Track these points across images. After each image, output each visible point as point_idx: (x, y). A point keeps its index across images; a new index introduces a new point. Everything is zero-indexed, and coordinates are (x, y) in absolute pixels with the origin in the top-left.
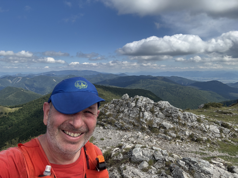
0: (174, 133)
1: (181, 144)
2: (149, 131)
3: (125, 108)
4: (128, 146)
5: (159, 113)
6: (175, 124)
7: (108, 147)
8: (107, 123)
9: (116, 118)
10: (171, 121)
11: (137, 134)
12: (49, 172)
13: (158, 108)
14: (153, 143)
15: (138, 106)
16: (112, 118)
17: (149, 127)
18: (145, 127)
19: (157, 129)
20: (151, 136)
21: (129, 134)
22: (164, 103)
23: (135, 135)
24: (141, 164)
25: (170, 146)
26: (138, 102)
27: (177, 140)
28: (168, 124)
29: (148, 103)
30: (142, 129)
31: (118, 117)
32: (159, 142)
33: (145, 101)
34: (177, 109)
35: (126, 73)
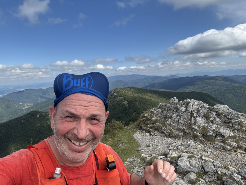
0: (235, 142)
1: (243, 155)
2: (203, 139)
3: (173, 114)
4: (175, 155)
5: (215, 119)
6: (236, 131)
7: (154, 155)
8: (153, 129)
9: (164, 124)
10: (231, 128)
11: (188, 142)
12: (59, 174)
13: (214, 113)
14: (208, 153)
15: (188, 111)
16: (159, 124)
17: (203, 135)
18: (197, 135)
19: (213, 138)
20: (206, 145)
21: (178, 142)
22: (222, 107)
23: (186, 143)
24: (188, 175)
25: (229, 157)
26: (189, 106)
27: (239, 151)
28: (227, 132)
29: (201, 108)
30: (194, 137)
31: (166, 123)
32: (215, 153)
33: (197, 105)
34: (239, 114)
35: (177, 74)
